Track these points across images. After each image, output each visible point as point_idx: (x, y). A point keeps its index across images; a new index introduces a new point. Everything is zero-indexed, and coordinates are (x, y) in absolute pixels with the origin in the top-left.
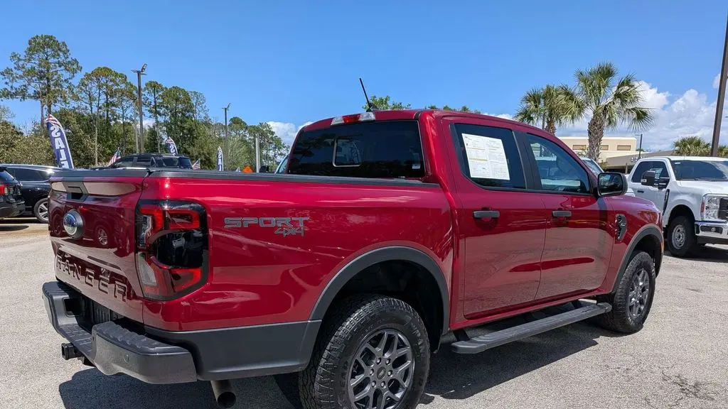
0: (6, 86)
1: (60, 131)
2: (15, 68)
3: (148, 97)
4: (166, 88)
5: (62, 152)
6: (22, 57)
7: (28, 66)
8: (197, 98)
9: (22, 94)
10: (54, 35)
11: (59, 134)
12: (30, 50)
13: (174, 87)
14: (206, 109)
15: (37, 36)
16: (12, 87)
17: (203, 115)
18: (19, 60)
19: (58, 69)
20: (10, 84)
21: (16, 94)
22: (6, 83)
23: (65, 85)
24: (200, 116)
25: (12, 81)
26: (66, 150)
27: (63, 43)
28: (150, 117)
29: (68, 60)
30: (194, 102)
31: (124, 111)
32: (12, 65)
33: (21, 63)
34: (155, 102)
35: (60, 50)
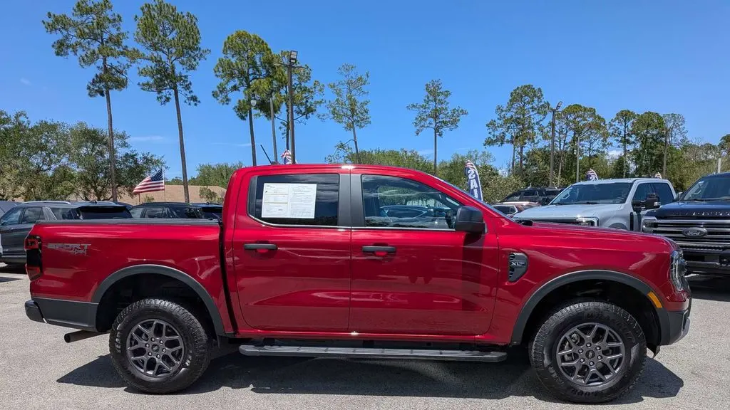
0: (490, 135)
1: (475, 173)
2: (498, 119)
3: (618, 126)
4: (638, 115)
5: (476, 191)
6: (504, 109)
7: (508, 115)
8: (675, 121)
9: (501, 140)
10: (531, 84)
11: (474, 176)
12: (510, 101)
13: (646, 113)
14: (685, 130)
15: (518, 88)
16: (494, 136)
17: (679, 138)
18: (502, 111)
19: (532, 113)
20: (492, 133)
21: (496, 141)
22: (490, 133)
23: (536, 127)
24: (676, 140)
25: (493, 131)
26: (478, 189)
27: (540, 89)
28: (619, 147)
29: (541, 104)
30: (670, 125)
31: (591, 143)
32: (496, 117)
33: (503, 113)
34: (625, 131)
35: (535, 95)
